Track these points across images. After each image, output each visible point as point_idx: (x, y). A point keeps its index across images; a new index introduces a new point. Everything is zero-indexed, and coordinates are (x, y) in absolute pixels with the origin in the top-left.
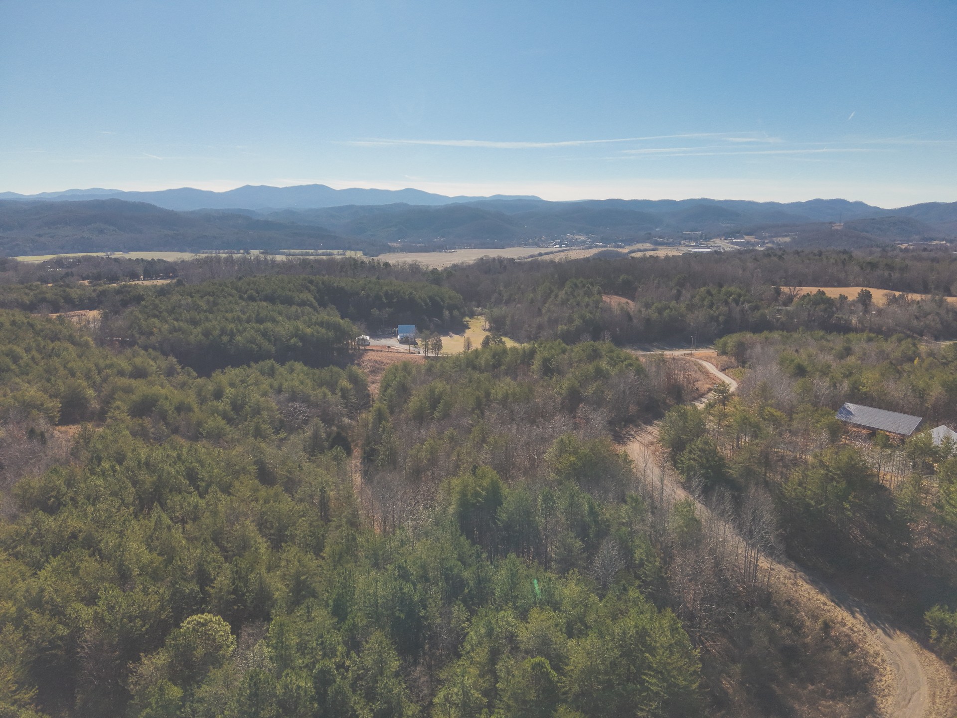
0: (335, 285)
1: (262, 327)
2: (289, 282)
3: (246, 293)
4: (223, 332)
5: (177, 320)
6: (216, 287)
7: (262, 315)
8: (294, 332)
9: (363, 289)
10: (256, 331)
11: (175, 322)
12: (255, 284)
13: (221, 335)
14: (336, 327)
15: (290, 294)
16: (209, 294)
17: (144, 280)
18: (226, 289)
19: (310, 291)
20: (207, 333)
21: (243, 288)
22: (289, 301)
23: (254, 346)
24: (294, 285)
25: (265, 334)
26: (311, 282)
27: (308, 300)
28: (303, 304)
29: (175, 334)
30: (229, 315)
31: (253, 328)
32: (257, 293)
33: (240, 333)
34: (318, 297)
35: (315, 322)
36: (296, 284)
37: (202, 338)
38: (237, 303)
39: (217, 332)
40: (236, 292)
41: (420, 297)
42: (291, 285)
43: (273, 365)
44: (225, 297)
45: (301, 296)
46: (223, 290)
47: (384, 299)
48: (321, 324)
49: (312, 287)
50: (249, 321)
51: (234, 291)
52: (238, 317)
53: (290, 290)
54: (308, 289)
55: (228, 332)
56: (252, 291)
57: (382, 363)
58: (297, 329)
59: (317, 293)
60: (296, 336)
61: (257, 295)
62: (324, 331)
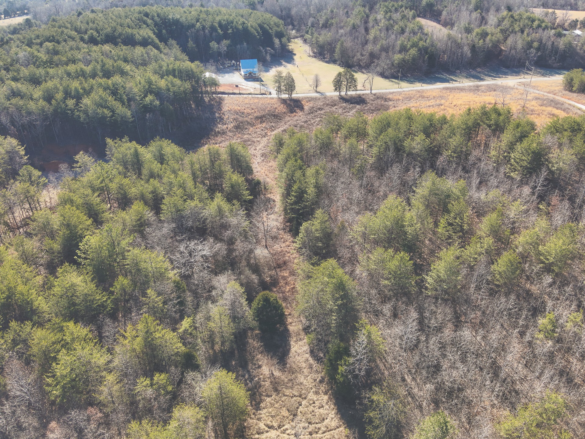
0: (170, 17)
1: (110, 82)
2: (126, 17)
3: (86, 33)
4: (67, 94)
5: (15, 79)
6: (55, 29)
7: (107, 66)
8: (147, 87)
9: (198, 21)
10: (105, 89)
11: (13, 83)
12: (94, 23)
13: (65, 98)
14: (189, 76)
15: (130, 31)
16: (48, 39)
17: (5, 19)
18: (66, 31)
19: (148, 26)
20: (48, 97)
21: (83, 27)
22: (130, 41)
23: (105, 111)
24: (131, 19)
25: (114, 92)
26: (147, 15)
27: (149, 37)
28: (145, 43)
29: (14, 101)
30: (71, 68)
31: (100, 85)
32: (97, 33)
33: (88, 92)
34: (156, 31)
35: (167, 71)
36: (133, 19)
37: (44, 103)
38: (78, 49)
39: (59, 96)
40: (76, 33)
41: (252, 26)
42: (128, 20)
43: (136, 152)
44: (65, 41)
45: (142, 32)
46: (63, 32)
47: (220, 31)
48: (173, 73)
49: (149, 21)
50: (94, 75)
51: (74, 33)
52: (82, 70)
53: (129, 27)
54: (145, 23)
55: (73, 93)
56: (91, 31)
57: (243, 113)
58: (150, 83)
59: (155, 27)
60: (151, 92)
61: (97, 35)
62: (177, 82)
